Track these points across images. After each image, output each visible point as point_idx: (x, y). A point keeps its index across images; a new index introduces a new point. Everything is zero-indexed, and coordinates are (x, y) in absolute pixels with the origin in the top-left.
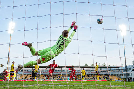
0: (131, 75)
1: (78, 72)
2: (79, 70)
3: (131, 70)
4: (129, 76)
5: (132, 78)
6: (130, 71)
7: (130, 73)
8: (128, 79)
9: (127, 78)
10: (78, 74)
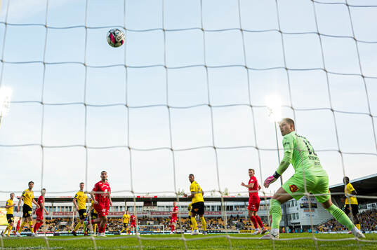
0: (298, 218)
1: (167, 212)
2: (167, 207)
3: (296, 205)
4: (293, 221)
5: (300, 226)
6: (295, 208)
7: (294, 214)
8: (291, 227)
9: (287, 226)
10: (166, 216)
